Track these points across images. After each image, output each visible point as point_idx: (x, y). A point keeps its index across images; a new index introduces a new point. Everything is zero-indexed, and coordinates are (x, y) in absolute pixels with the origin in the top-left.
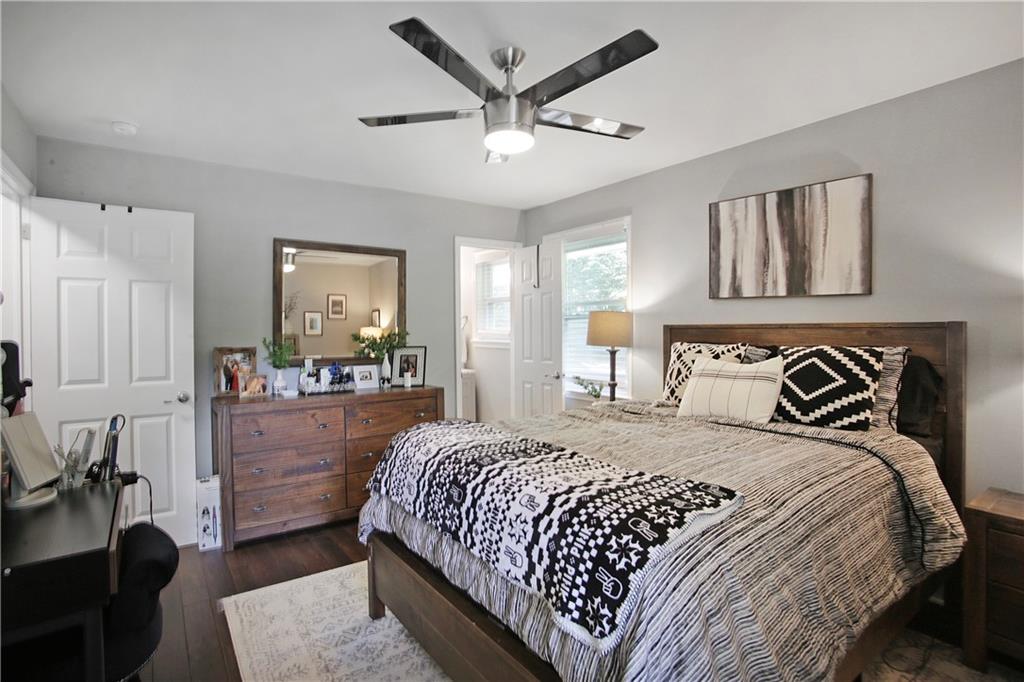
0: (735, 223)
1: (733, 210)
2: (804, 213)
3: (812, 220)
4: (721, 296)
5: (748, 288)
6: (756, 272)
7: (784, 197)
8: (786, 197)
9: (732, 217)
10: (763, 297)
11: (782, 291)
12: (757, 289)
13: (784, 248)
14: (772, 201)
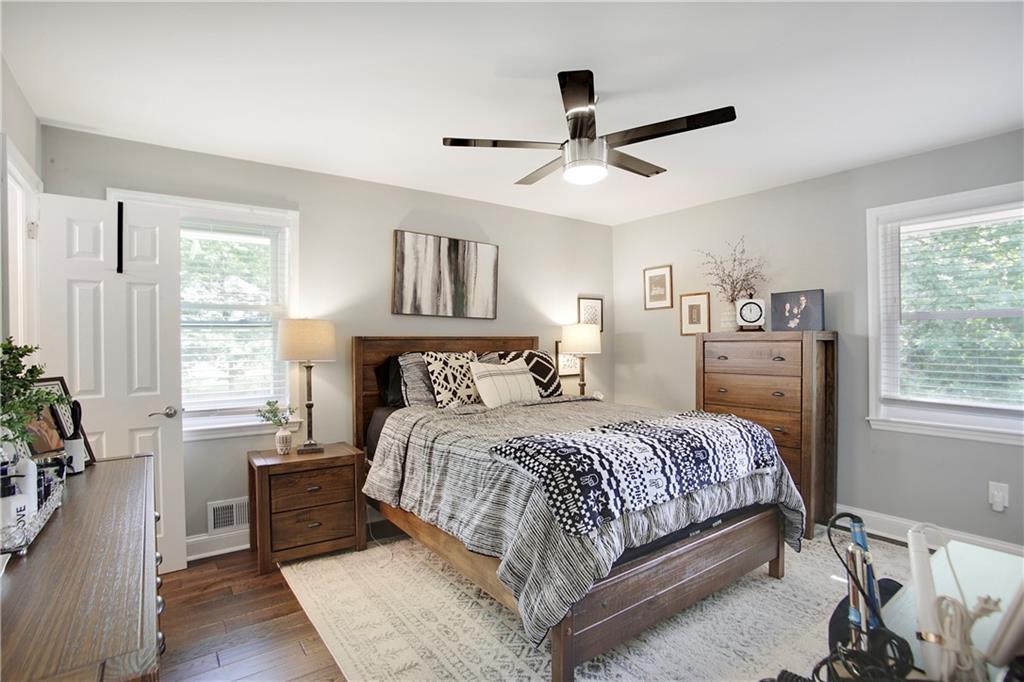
0: (416, 253)
1: (416, 241)
2: (464, 259)
3: (468, 265)
4: (404, 312)
5: (426, 309)
6: (432, 296)
7: (453, 243)
8: (454, 245)
9: (415, 248)
10: (437, 316)
11: (450, 314)
12: (433, 308)
13: (451, 280)
14: (445, 244)
